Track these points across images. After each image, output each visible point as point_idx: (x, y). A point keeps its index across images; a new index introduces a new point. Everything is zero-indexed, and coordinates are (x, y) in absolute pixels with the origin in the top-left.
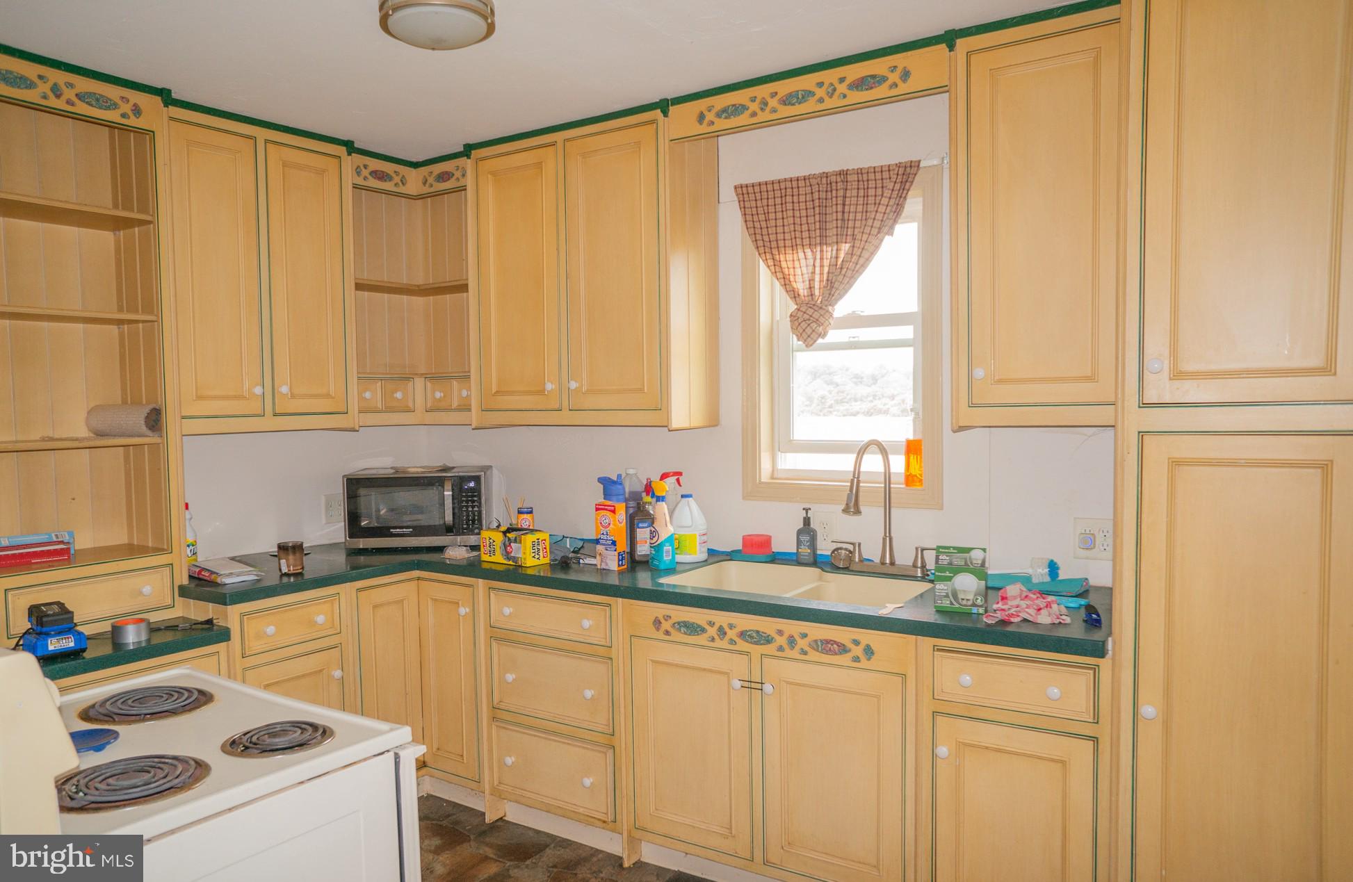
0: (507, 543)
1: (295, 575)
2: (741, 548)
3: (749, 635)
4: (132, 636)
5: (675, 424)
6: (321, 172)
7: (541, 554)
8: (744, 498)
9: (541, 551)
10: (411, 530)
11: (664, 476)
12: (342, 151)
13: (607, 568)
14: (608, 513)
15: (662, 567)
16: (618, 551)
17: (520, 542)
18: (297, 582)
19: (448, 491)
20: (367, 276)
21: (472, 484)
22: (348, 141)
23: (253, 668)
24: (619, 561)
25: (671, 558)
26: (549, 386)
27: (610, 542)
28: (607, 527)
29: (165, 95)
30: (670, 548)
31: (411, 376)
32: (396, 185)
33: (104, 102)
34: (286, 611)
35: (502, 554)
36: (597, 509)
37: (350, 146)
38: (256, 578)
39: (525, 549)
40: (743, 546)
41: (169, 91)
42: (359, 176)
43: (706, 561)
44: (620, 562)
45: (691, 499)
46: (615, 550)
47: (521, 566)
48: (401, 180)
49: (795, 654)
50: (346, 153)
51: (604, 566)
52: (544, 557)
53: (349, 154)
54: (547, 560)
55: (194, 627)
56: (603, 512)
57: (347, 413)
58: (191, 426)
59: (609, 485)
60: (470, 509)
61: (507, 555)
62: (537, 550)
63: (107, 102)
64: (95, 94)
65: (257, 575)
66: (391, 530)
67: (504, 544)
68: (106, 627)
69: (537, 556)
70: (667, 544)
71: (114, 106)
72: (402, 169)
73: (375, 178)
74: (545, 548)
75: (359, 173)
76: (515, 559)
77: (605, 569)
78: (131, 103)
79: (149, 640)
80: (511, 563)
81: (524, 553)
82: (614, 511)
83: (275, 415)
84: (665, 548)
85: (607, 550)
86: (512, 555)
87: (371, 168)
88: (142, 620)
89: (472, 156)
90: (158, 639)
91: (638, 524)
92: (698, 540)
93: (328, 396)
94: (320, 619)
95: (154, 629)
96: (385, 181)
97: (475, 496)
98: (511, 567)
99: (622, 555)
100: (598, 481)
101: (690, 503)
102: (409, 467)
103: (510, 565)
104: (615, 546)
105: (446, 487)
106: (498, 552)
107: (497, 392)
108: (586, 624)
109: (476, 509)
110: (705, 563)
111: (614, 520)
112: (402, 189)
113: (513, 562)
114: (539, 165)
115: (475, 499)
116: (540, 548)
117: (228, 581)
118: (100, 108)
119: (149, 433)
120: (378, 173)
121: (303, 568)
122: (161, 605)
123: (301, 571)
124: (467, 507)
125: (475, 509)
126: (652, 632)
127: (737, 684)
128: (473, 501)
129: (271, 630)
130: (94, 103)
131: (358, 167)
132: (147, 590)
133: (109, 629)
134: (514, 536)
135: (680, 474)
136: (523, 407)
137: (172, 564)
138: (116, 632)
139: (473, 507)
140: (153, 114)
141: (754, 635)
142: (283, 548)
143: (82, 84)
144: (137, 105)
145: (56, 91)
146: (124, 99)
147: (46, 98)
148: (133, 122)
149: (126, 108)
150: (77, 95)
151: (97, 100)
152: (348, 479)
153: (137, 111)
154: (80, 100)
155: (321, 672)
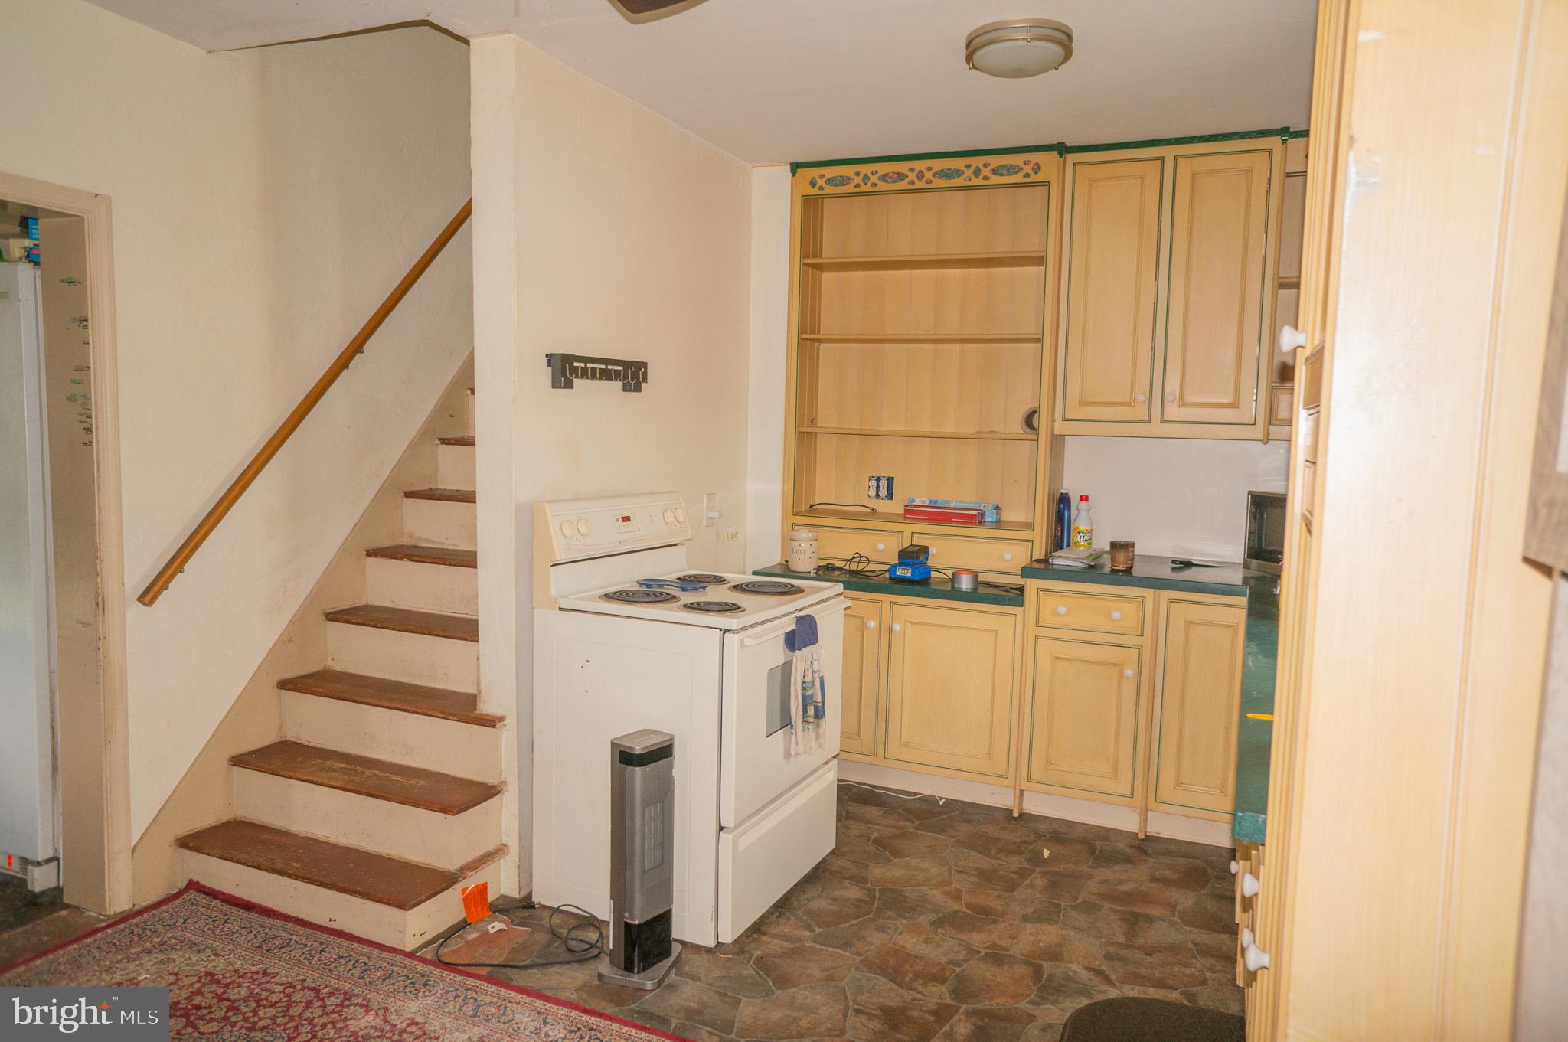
1: (1123, 572)
4: (964, 583)
6: (1246, 171)
12: (1275, 142)
23: (1045, 638)
29: (1062, 149)
33: (1012, 169)
34: (1083, 597)
37: (1285, 133)
38: (1083, 565)
41: (1064, 143)
50: (1281, 143)
53: (1285, 141)
57: (1254, 424)
64: (1006, 165)
65: (1085, 563)
68: (948, 574)
71: (1019, 170)
78: (1033, 164)
79: (974, 589)
83: (1164, 421)
88: (975, 575)
90: (981, 590)
93: (1230, 405)
94: (1116, 615)
95: (977, 583)
117: (1059, 563)
118: (1010, 175)
129: (1063, 610)
130: (1005, 173)
132: (1007, 556)
133: (951, 576)
137: (1033, 541)
138: (954, 579)
140: (1050, 167)
142: (1114, 545)
143: (996, 161)
144: (1037, 164)
145: (977, 173)
146: (1026, 163)
147: (970, 180)
148: (1033, 178)
149: (1027, 169)
150: (993, 170)
151: (1008, 169)
152: (1252, 496)
153: (1037, 168)
154: (994, 174)
155: (1115, 665)
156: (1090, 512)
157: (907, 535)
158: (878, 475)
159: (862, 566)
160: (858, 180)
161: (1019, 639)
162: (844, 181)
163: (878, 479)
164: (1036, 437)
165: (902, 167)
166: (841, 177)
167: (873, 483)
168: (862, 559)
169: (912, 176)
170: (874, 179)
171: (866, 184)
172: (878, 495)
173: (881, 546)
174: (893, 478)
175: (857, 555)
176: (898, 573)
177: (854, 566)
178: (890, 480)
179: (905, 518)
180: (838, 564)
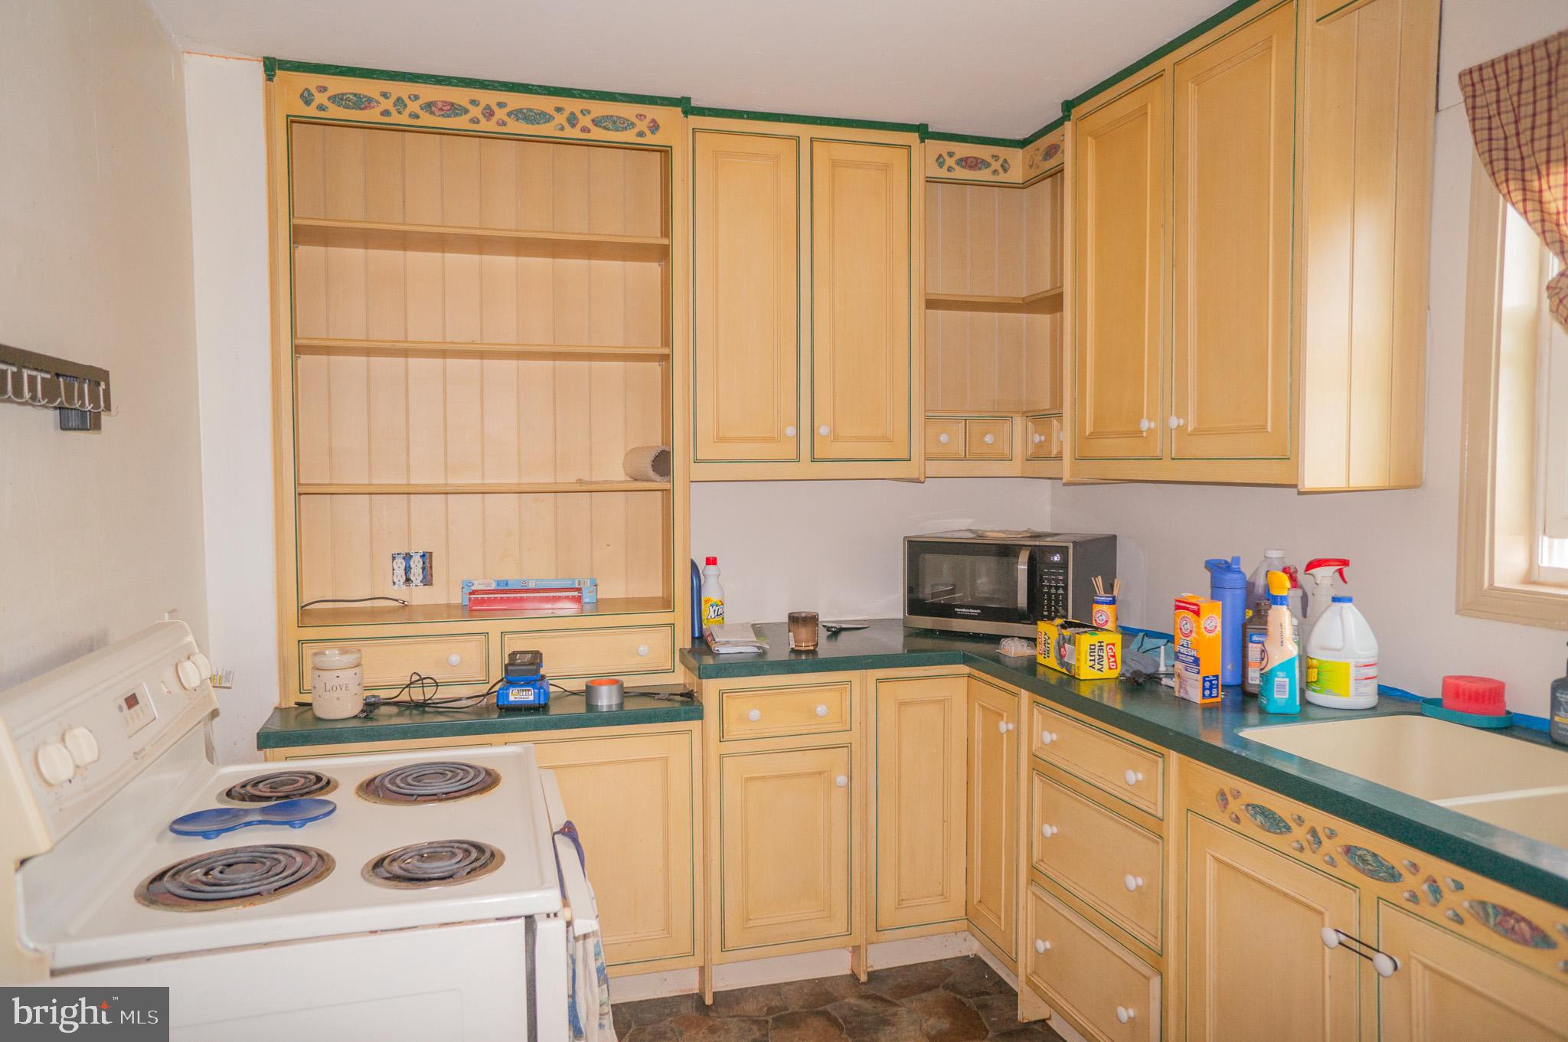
0: (1061, 642)
1: (807, 652)
2: (1439, 696)
3: (1360, 856)
4: (606, 699)
5: (1311, 480)
6: (886, 168)
7: (1105, 662)
8: (1457, 612)
9: (1105, 659)
10: (979, 611)
11: (1312, 565)
12: (913, 138)
13: (1185, 696)
14: (1190, 615)
15: (1271, 709)
16: (1204, 673)
17: (1074, 644)
18: (805, 661)
19: (1023, 564)
20: (943, 289)
21: (1056, 558)
22: (920, 125)
23: (733, 755)
24: (1204, 689)
25: (1287, 696)
26: (1145, 425)
27: (1191, 659)
28: (1186, 636)
29: (685, 105)
30: (1287, 680)
31: (1011, 415)
32: (995, 172)
33: (620, 123)
34: (779, 694)
35: (1056, 657)
36: (1178, 608)
37: (923, 132)
38: (757, 650)
39: (1079, 654)
40: (1442, 693)
41: (689, 99)
42: (941, 167)
43: (1374, 708)
44: (1207, 693)
45: (1349, 604)
46: (1198, 673)
47: (1073, 677)
48: (1002, 166)
49: (1438, 914)
50: (919, 141)
51: (1183, 695)
52: (1110, 669)
53: (922, 140)
54: (1114, 674)
55: (671, 697)
56: (1183, 613)
57: (910, 460)
58: (699, 471)
59: (1220, 570)
60: (1053, 591)
61: (1061, 657)
62: (1097, 657)
63: (624, 123)
64: (612, 116)
65: (759, 648)
66: (956, 609)
67: (1059, 643)
68: (579, 685)
69: (1097, 666)
70: (1280, 674)
71: (629, 125)
72: (1002, 152)
73: (964, 167)
74: (1113, 656)
75: (941, 165)
76: (1067, 666)
77: (1185, 699)
78: (648, 120)
79: (621, 705)
80: (1064, 671)
81: (1078, 660)
82: (1197, 613)
83: (814, 460)
84: (1276, 679)
85: (1187, 670)
86: (1066, 659)
87: (959, 155)
88: (616, 682)
89: (1071, 117)
90: (631, 705)
91: (1251, 635)
92: (1353, 673)
93: (885, 439)
94: (821, 709)
95: (625, 694)
96: (980, 169)
97: (1060, 574)
98: (1065, 677)
99: (1210, 681)
100: (1206, 567)
101: (1344, 611)
102: (987, 531)
103: (1063, 673)
104: (1198, 665)
105: (1020, 560)
106: (1053, 653)
107: (1091, 434)
108: (1132, 777)
109: (1061, 591)
110: (1372, 711)
111: (1198, 627)
112: (1002, 177)
113: (1067, 670)
114: (1142, 112)
115: (1061, 578)
116: (1105, 655)
117: (723, 650)
118: (617, 130)
119: (657, 477)
120: (969, 160)
121: (816, 645)
122: (659, 668)
123: (812, 648)
124: (1050, 587)
125: (1059, 592)
126: (1213, 810)
127: (1332, 938)
128: (1057, 581)
129: (755, 714)
130: (610, 126)
131: (940, 156)
132: (643, 649)
133: (584, 688)
134: (1069, 634)
135: (1345, 563)
136: (1120, 454)
137: (674, 624)
138: (589, 693)
139: (1057, 588)
140: (672, 128)
141: (1369, 858)
142: (795, 620)
143: (600, 108)
144: (654, 121)
145: (572, 120)
146: (641, 117)
147: (562, 129)
148: (650, 139)
149: (642, 126)
150: (593, 121)
151: (614, 122)
152: (909, 541)
153: (655, 127)
154: (596, 125)
155: (821, 773)
156: (721, 577)
157: (495, 639)
158: (404, 551)
159: (429, 692)
160: (387, 104)
161: (697, 763)
162: (361, 102)
163: (408, 557)
164: (667, 486)
165: (459, 96)
166: (355, 95)
167: (400, 563)
168: (424, 681)
169: (475, 112)
170: (414, 107)
171: (400, 113)
172: (408, 580)
173: (455, 659)
174: (431, 554)
175: (416, 678)
176: (512, 698)
177: (417, 695)
178: (427, 557)
179: (471, 610)
180: (384, 694)
